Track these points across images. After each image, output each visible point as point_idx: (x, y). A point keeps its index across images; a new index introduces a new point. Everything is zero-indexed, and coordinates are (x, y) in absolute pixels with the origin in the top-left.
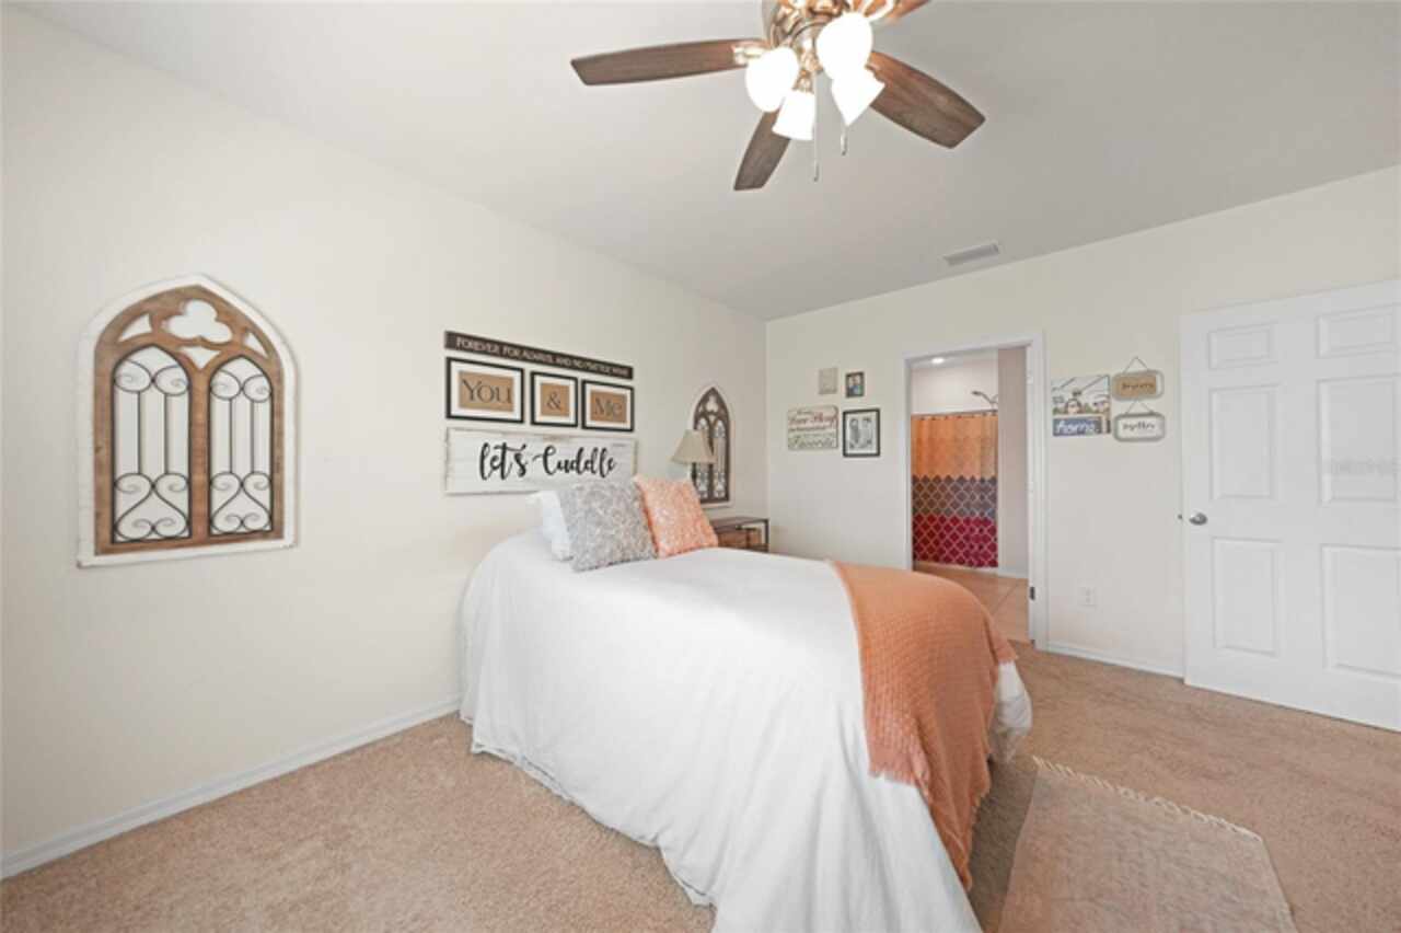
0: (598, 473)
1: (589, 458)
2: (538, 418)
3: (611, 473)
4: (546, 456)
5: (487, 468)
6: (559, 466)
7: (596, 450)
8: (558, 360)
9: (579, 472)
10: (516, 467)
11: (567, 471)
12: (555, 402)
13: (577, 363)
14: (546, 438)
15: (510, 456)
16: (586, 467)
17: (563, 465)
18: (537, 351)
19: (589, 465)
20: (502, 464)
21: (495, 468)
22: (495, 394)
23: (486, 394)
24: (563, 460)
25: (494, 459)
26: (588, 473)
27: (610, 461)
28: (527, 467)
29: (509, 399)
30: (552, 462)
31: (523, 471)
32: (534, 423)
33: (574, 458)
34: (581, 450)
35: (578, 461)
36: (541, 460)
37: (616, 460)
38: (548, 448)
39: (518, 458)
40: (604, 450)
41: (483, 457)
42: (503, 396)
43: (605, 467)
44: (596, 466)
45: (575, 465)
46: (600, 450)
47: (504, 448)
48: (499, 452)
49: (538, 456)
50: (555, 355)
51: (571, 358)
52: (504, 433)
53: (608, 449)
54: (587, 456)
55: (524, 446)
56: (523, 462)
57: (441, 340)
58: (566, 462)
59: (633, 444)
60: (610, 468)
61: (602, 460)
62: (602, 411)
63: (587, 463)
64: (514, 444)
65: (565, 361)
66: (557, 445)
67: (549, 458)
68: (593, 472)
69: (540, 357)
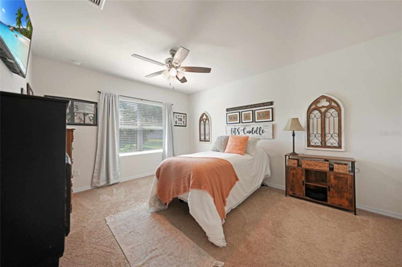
0: (259, 134)
1: (256, 130)
2: (243, 122)
3: (263, 134)
4: (244, 130)
5: (232, 133)
6: (247, 132)
7: (258, 128)
8: (248, 107)
9: (253, 134)
10: (238, 133)
11: (249, 133)
12: (247, 117)
13: (253, 106)
14: (244, 126)
15: (236, 130)
16: (255, 132)
17: (248, 132)
18: (242, 107)
19: (256, 132)
20: (235, 132)
21: (233, 133)
22: (234, 118)
23: (233, 118)
24: (248, 131)
25: (233, 131)
26: (255, 134)
27: (263, 131)
28: (240, 133)
29: (237, 119)
30: (246, 131)
31: (239, 133)
32: (242, 123)
33: (251, 130)
34: (253, 128)
35: (252, 131)
36: (243, 131)
37: (264, 130)
38: (244, 128)
39: (238, 131)
40: (260, 128)
41: (231, 131)
42: (236, 118)
43: (261, 132)
44: (258, 132)
45: (251, 132)
46: (259, 128)
47: (235, 129)
48: (234, 130)
49: (242, 130)
50: (247, 106)
51: (251, 105)
52: (235, 126)
53: (262, 127)
54: (255, 129)
55: (239, 128)
56: (239, 131)
57: (226, 110)
58: (249, 131)
59: (272, 125)
60: (263, 133)
61: (260, 130)
62: (261, 117)
63: (255, 131)
64: (237, 128)
65: (249, 107)
66: (246, 127)
67: (245, 131)
68: (257, 134)
69: (243, 108)
